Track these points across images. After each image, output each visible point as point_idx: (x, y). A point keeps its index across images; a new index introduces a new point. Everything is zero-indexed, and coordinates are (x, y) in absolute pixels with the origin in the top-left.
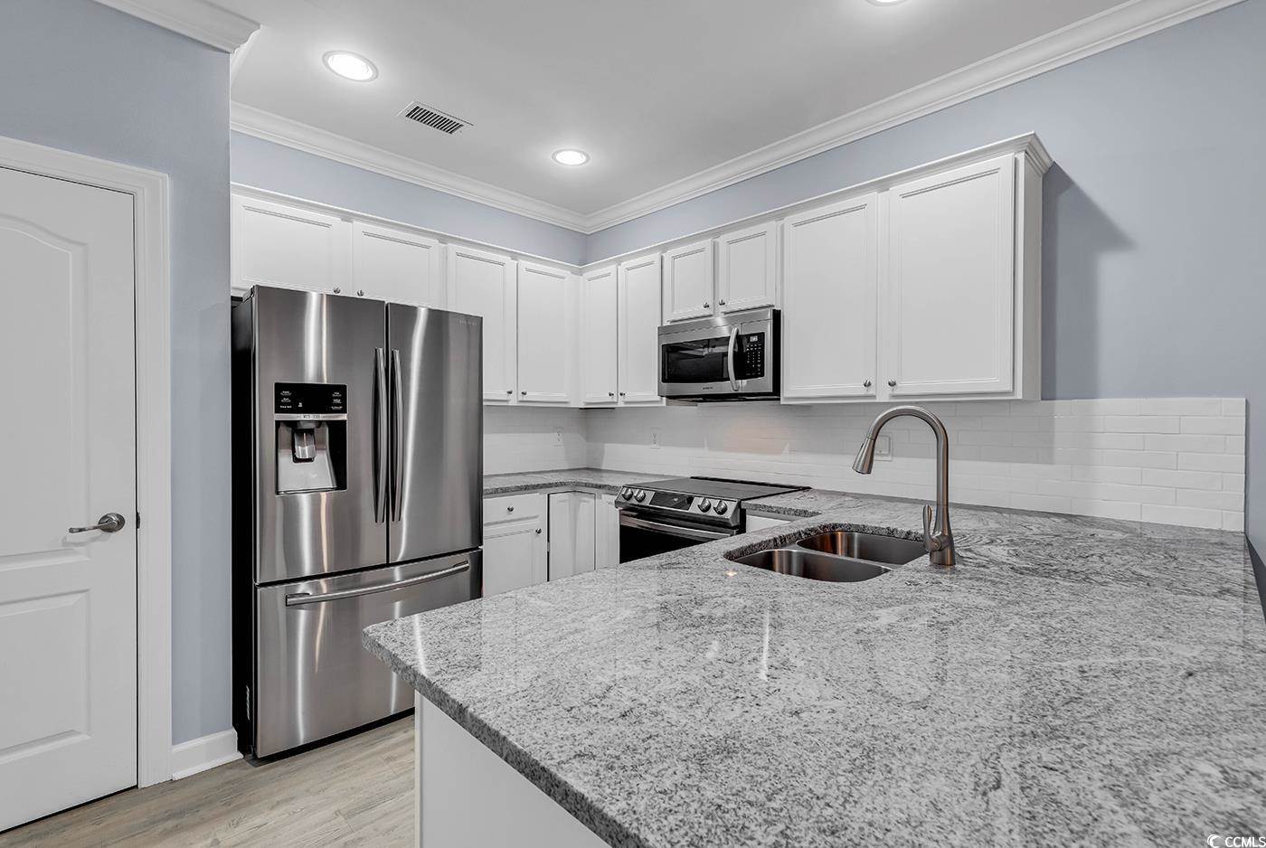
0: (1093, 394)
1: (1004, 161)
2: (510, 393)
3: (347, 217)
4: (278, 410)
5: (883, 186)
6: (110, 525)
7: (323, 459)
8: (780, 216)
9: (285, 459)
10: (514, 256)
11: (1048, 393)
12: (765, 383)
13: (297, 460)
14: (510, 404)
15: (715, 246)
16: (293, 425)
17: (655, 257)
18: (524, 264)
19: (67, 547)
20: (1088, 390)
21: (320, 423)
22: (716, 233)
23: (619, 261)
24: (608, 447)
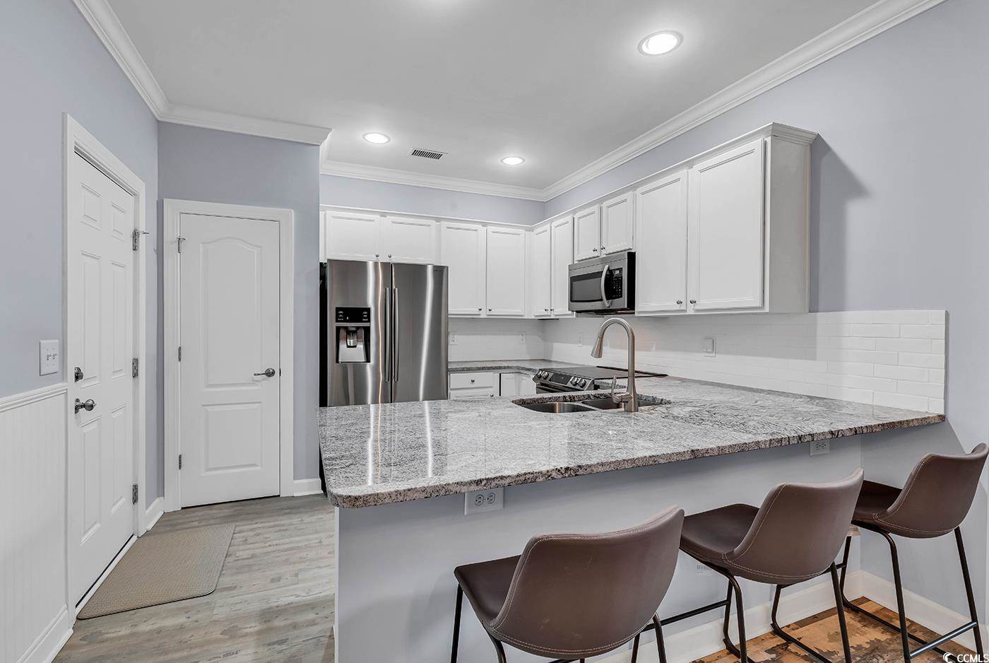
0: (840, 308)
1: (757, 144)
2: (480, 310)
3: (383, 215)
4: (337, 321)
5: (690, 164)
6: (270, 374)
7: (361, 346)
8: (634, 187)
9: (343, 347)
10: (484, 225)
11: (813, 308)
12: (622, 302)
13: (348, 347)
14: (481, 317)
15: (601, 209)
16: (346, 328)
17: (569, 218)
18: (491, 228)
19: (254, 382)
20: (839, 306)
21: (358, 328)
22: (601, 200)
23: (552, 221)
24: (556, 345)
